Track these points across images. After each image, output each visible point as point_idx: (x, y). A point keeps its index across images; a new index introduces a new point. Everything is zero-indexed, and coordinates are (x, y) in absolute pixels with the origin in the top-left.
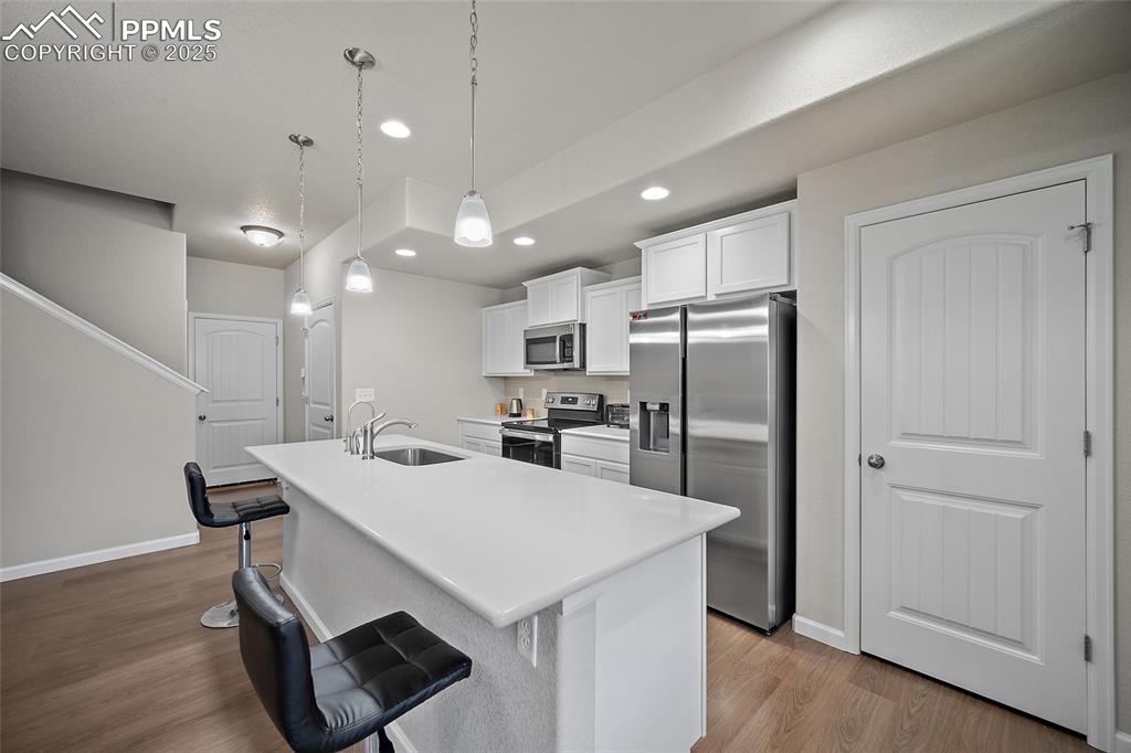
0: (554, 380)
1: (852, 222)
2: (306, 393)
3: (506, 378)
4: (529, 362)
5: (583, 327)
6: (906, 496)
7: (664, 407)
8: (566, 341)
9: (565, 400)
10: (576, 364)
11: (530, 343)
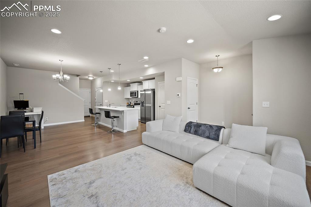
0: (135, 99)
1: (158, 83)
2: (96, 101)
3: (128, 98)
4: (131, 96)
5: (138, 91)
6: (162, 109)
7: (143, 102)
8: (135, 93)
9: (136, 102)
10: (137, 96)
11: (131, 93)
